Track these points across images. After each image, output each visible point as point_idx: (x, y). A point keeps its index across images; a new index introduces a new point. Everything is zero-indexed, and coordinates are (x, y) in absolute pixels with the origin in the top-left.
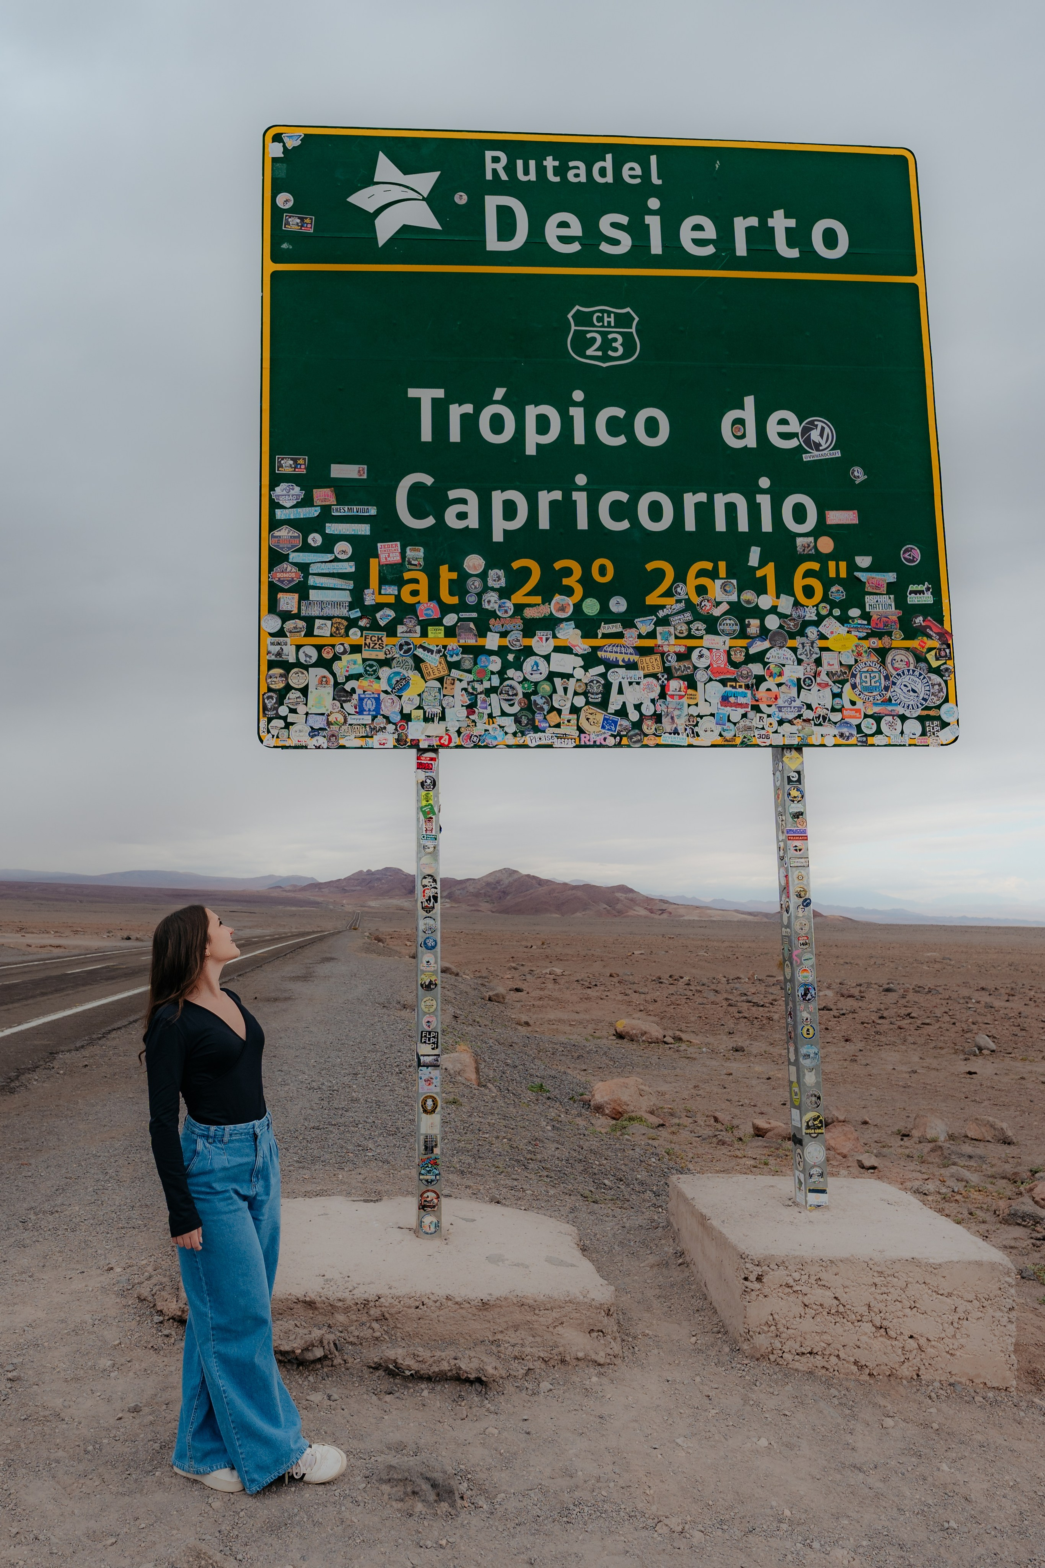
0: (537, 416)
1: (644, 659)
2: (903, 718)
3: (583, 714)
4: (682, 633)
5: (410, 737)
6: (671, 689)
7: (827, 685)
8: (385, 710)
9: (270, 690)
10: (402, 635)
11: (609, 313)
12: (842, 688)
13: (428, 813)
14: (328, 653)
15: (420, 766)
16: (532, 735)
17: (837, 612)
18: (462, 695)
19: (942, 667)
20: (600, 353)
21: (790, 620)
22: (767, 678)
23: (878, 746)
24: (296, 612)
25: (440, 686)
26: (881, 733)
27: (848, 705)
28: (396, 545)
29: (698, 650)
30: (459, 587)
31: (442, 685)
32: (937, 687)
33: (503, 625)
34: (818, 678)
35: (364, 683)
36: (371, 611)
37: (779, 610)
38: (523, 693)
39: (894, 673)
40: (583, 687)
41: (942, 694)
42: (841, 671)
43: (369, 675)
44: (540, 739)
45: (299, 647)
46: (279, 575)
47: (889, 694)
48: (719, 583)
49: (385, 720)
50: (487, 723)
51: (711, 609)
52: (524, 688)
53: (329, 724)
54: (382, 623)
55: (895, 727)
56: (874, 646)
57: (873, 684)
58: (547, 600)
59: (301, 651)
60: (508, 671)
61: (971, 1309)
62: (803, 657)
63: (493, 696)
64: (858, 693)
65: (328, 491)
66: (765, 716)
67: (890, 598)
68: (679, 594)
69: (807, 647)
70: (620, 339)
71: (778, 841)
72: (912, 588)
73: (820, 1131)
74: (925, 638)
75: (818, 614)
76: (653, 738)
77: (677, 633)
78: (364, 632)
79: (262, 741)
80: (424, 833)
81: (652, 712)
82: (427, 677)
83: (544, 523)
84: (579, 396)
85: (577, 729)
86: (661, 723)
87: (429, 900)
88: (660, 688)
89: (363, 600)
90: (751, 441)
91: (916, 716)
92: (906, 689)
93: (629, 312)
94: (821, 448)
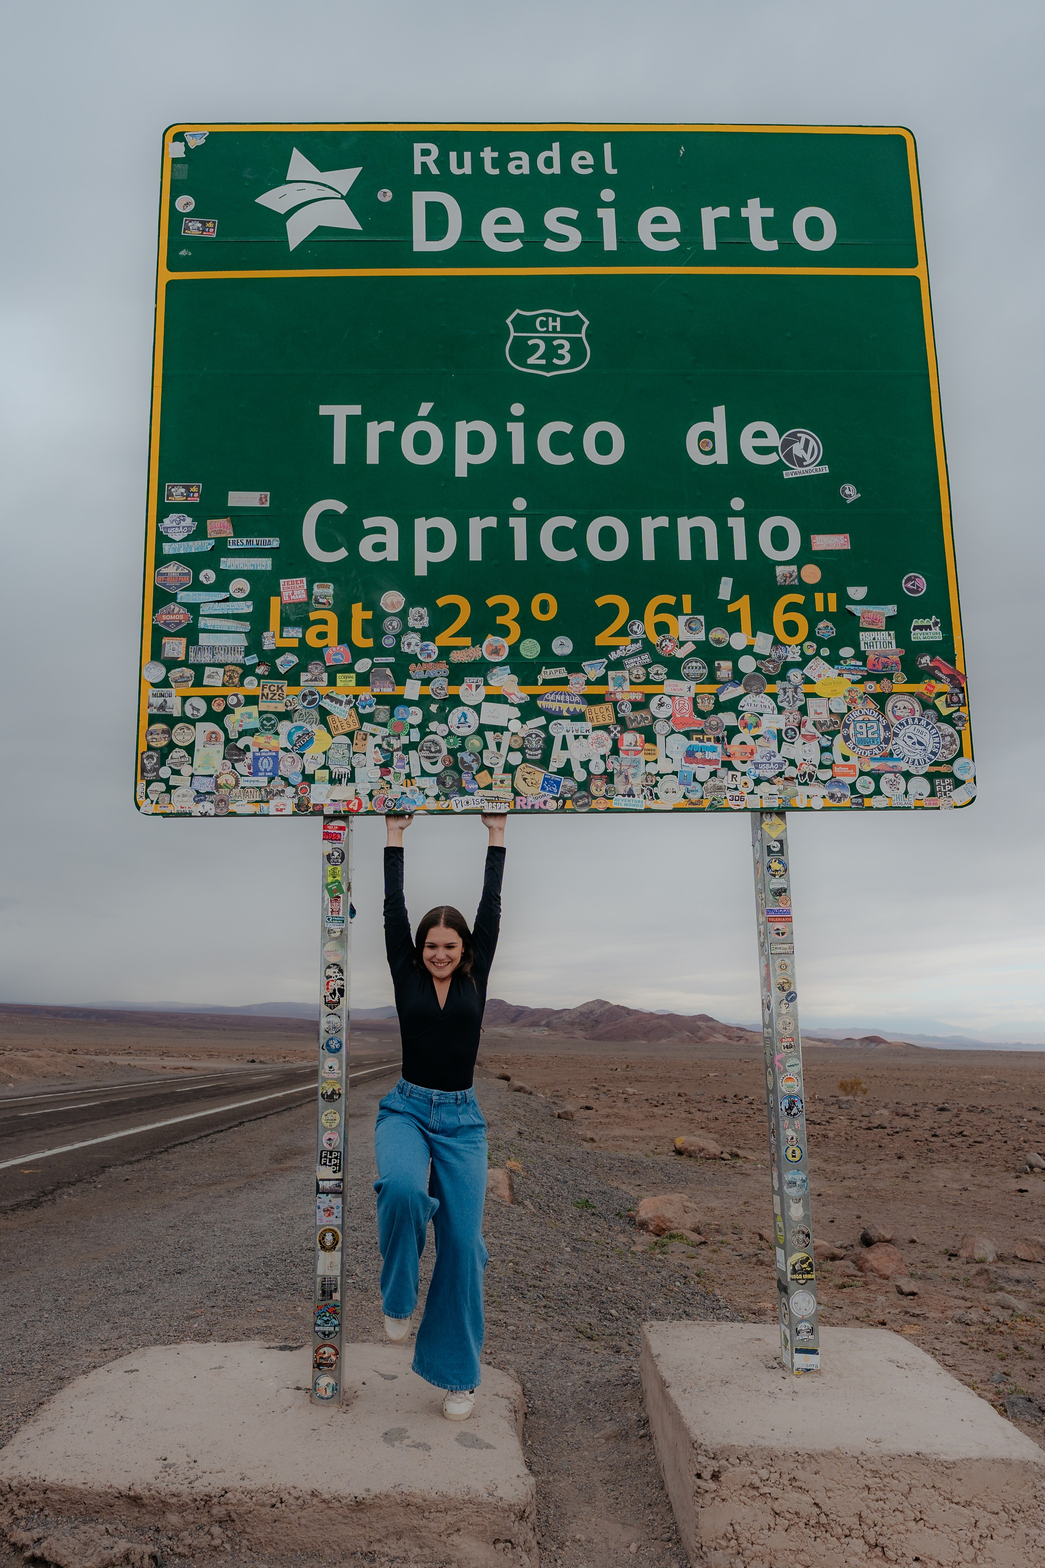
0: (468, 433)
1: (592, 708)
2: (907, 776)
3: (519, 773)
4: (639, 678)
5: (312, 802)
6: (625, 743)
7: (814, 737)
8: (283, 770)
9: (150, 748)
10: (307, 684)
11: (554, 317)
12: (832, 741)
13: (335, 891)
14: (219, 705)
15: (327, 836)
16: (458, 798)
17: (825, 652)
18: (375, 753)
19: (954, 715)
20: (543, 362)
21: (768, 662)
22: (741, 729)
23: (878, 809)
24: (183, 658)
25: (350, 742)
26: (881, 793)
27: (839, 761)
29: (657, 698)
31: (352, 741)
32: (948, 739)
33: (425, 671)
34: (803, 730)
35: (260, 739)
36: (270, 657)
37: (755, 650)
38: (448, 749)
39: (896, 722)
40: (520, 742)
41: (954, 746)
42: (831, 720)
43: (266, 730)
44: (468, 803)
45: (185, 699)
46: (164, 618)
47: (890, 747)
48: (683, 619)
49: (283, 782)
50: (405, 784)
51: (672, 649)
52: (448, 743)
53: (218, 787)
54: (282, 670)
55: (897, 786)
56: (871, 691)
57: (868, 736)
58: (478, 641)
59: (188, 703)
60: (430, 725)
61: (997, 1523)
62: (784, 704)
63: (412, 753)
64: (852, 746)
65: (224, 522)
66: (739, 774)
67: (890, 635)
68: (636, 633)
69: (790, 693)
70: (567, 345)
71: (759, 925)
72: (916, 622)
73: (809, 1276)
74: (933, 682)
75: (803, 654)
76: (602, 801)
77: (632, 678)
78: (262, 681)
79: (138, 808)
80: (330, 914)
81: (602, 770)
82: (334, 732)
83: (476, 553)
84: (517, 409)
85: (512, 792)
86: (613, 783)
87: (334, 993)
88: (611, 742)
89: (260, 643)
90: (721, 457)
91: (921, 773)
92: (909, 741)
93: (577, 315)
94: (804, 463)
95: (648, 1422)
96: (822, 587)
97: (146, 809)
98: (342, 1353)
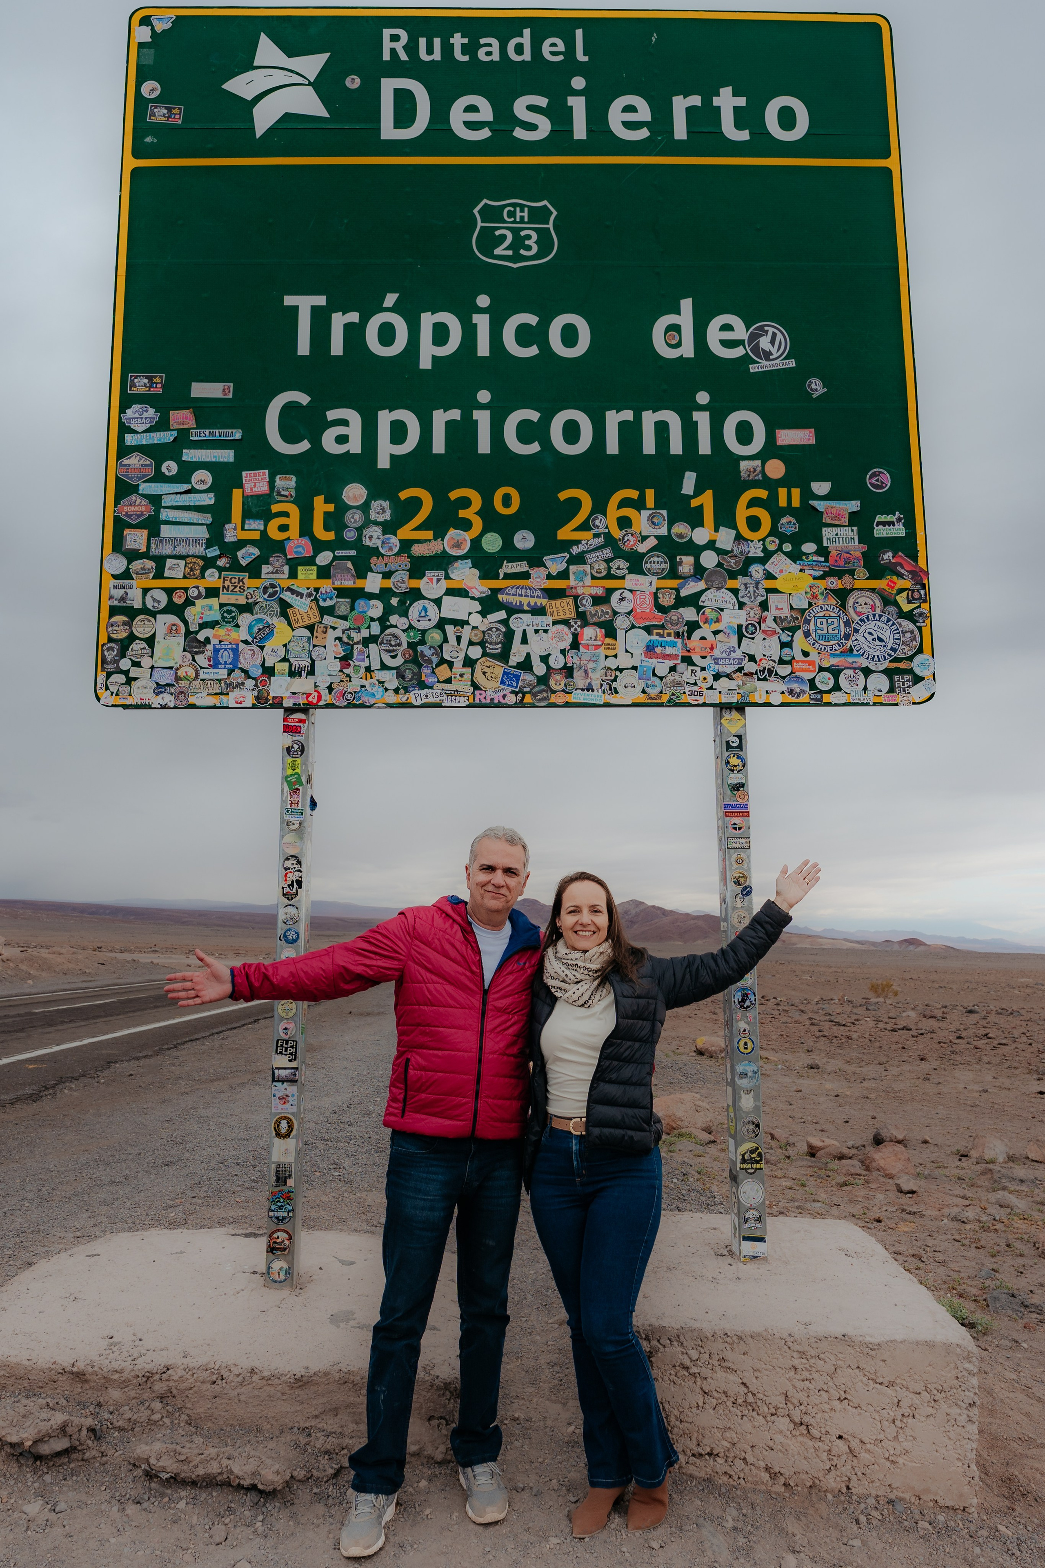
0: (434, 324)
1: (553, 602)
2: (867, 672)
3: (478, 667)
4: (600, 572)
5: (272, 694)
6: (585, 637)
7: (774, 633)
8: (243, 663)
9: (110, 640)
10: (268, 576)
11: (522, 207)
12: (792, 636)
13: (295, 783)
14: (180, 597)
15: (287, 729)
16: (417, 691)
17: (788, 547)
18: (335, 646)
19: (915, 612)
21: (730, 557)
22: (701, 624)
24: (145, 550)
25: (310, 635)
26: (840, 689)
27: (799, 656)
28: (264, 474)
29: (618, 592)
30: (334, 521)
31: (312, 634)
32: (908, 635)
33: (386, 565)
34: (763, 626)
35: (221, 631)
36: (230, 550)
37: (718, 545)
38: (408, 643)
39: (857, 618)
40: (480, 636)
41: (914, 643)
42: (791, 616)
43: (226, 622)
44: (427, 696)
45: (145, 591)
46: (126, 509)
47: (850, 643)
48: (645, 514)
49: (243, 675)
50: (364, 677)
51: (634, 544)
52: (408, 636)
53: (178, 679)
54: (244, 563)
55: (856, 682)
56: (831, 587)
57: (829, 632)
58: (440, 535)
59: (149, 594)
60: (391, 618)
62: (744, 600)
63: (372, 646)
64: (812, 642)
65: (187, 413)
66: (698, 669)
67: (852, 531)
68: (598, 527)
69: (750, 589)
70: (535, 236)
71: (718, 820)
72: (878, 518)
73: (758, 1166)
74: (895, 578)
75: (765, 550)
76: (561, 695)
77: (593, 573)
78: (223, 573)
79: (99, 699)
80: (289, 806)
81: (561, 665)
82: (295, 625)
83: (439, 446)
84: (483, 301)
85: (471, 685)
86: (572, 678)
87: (292, 885)
88: (571, 637)
89: (222, 535)
90: (687, 350)
91: (881, 669)
92: (869, 638)
93: (545, 206)
94: (771, 357)
96: (786, 482)
97: (106, 701)
98: (296, 1238)
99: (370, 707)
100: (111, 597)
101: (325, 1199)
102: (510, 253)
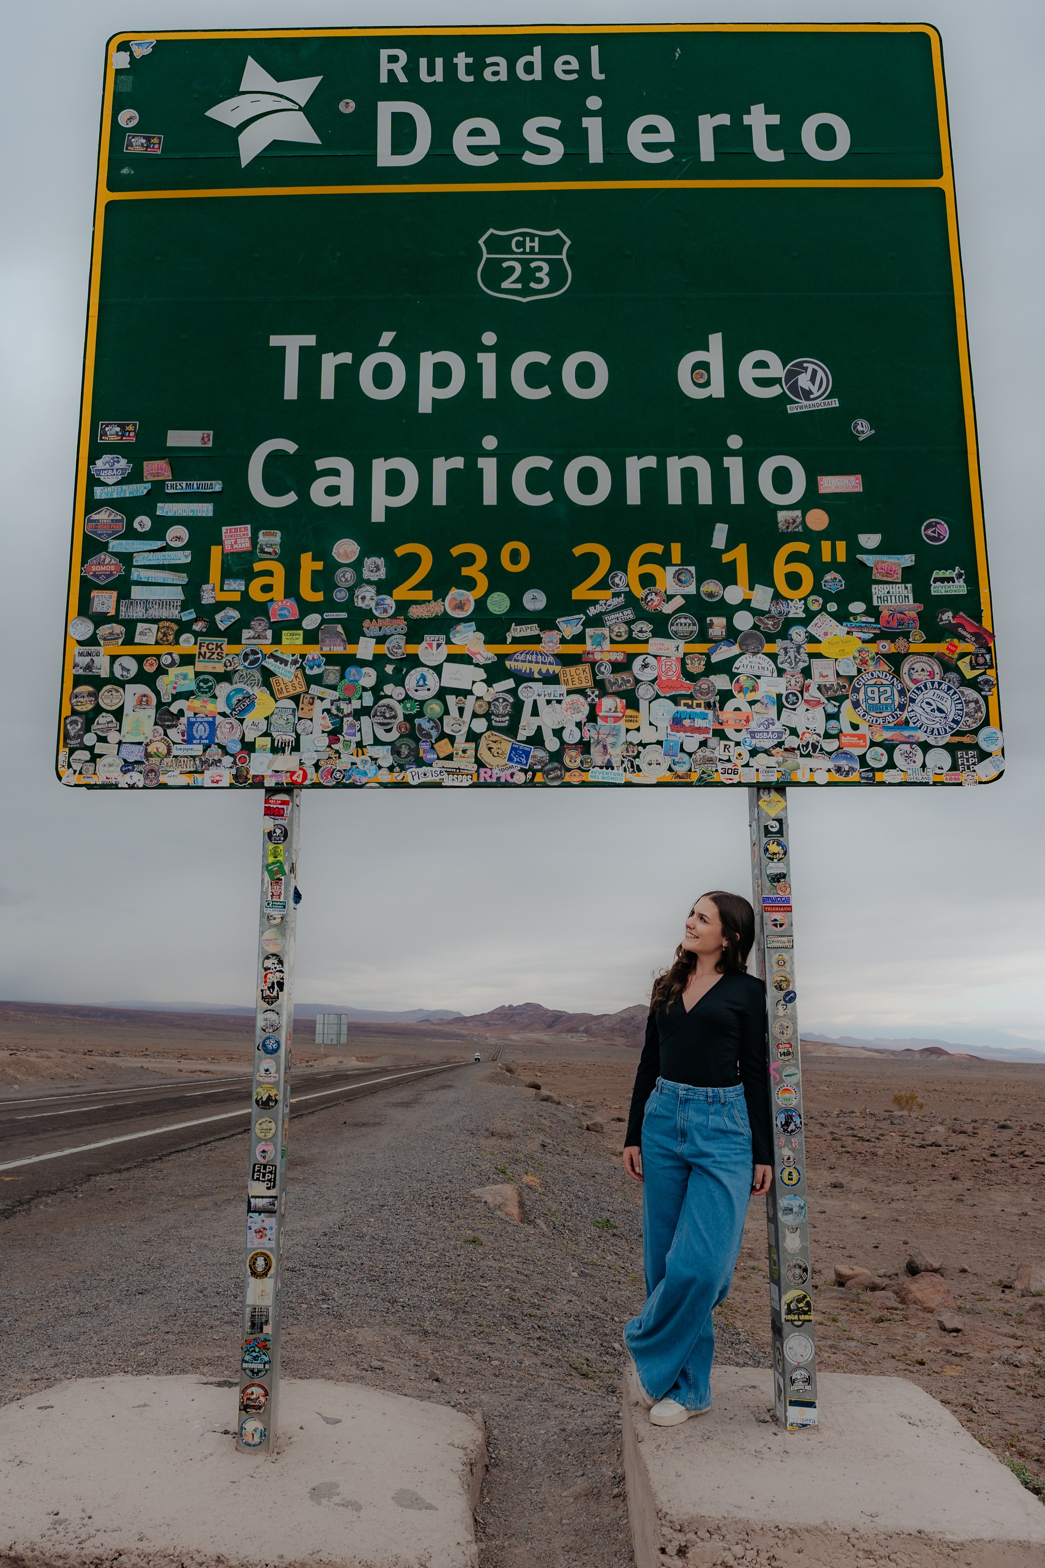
0: (434, 364)
1: (567, 670)
2: (926, 747)
3: (483, 742)
4: (621, 636)
5: (252, 772)
6: (604, 708)
7: (819, 703)
8: (220, 738)
9: (74, 712)
10: (248, 642)
11: (532, 237)
12: (839, 707)
13: (276, 873)
14: (151, 665)
15: (269, 812)
16: (415, 769)
17: (832, 607)
18: (323, 718)
19: (980, 679)
21: (767, 618)
22: (735, 693)
23: (891, 784)
24: (114, 613)
25: (295, 707)
26: (895, 767)
27: (847, 729)
28: (246, 529)
29: (642, 658)
30: (324, 580)
31: (298, 705)
32: (972, 705)
33: (380, 628)
34: (806, 695)
35: (196, 703)
36: (208, 612)
37: (753, 605)
38: (405, 715)
39: (913, 687)
40: (485, 707)
41: (980, 714)
42: (838, 684)
43: (203, 693)
44: (425, 775)
45: (114, 658)
46: (94, 568)
47: (905, 714)
48: (671, 570)
49: (220, 751)
50: (355, 754)
51: (659, 604)
52: (405, 708)
53: (148, 755)
54: (222, 627)
55: (914, 759)
56: (886, 651)
57: (883, 701)
58: (440, 595)
59: (117, 662)
60: (385, 687)
62: (785, 666)
63: (364, 719)
64: (861, 713)
65: (163, 464)
66: (732, 744)
67: (906, 588)
68: (618, 585)
69: (792, 653)
70: (546, 268)
72: (936, 574)
73: (806, 1317)
74: (956, 641)
75: (806, 610)
76: (577, 774)
77: (613, 636)
78: (199, 638)
79: (60, 778)
80: (270, 898)
81: (576, 739)
82: (278, 695)
83: (439, 497)
84: (490, 338)
85: (475, 762)
86: (589, 754)
87: (272, 987)
88: (587, 708)
89: (199, 597)
90: (717, 389)
91: (941, 743)
92: (928, 709)
93: (558, 235)
94: (812, 396)
95: (624, 1478)
96: (829, 534)
97: (68, 780)
98: (272, 1394)
99: (361, 787)
100: (75, 666)
101: (311, 1336)
102: (519, 286)
